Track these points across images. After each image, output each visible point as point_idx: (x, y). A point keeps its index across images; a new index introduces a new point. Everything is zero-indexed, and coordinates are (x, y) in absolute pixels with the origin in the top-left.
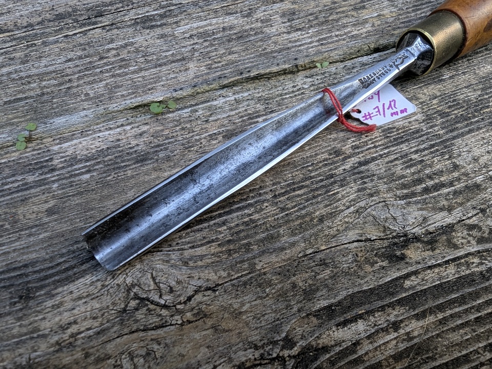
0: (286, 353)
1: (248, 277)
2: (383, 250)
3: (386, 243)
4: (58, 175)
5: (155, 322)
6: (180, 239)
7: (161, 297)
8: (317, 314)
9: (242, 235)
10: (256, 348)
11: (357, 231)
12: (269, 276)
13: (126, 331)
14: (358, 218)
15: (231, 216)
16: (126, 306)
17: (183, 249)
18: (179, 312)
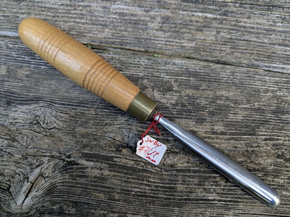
0: (67, 159)
1: (71, 131)
2: (117, 145)
3: (120, 144)
4: (35, 62)
5: (38, 131)
6: (59, 108)
7: (43, 124)
8: (83, 154)
9: (78, 116)
10: (60, 153)
11: (114, 135)
12: (77, 134)
13: (30, 129)
14: (117, 130)
15: (79, 108)
16: (33, 121)
17: (58, 112)
18: (46, 132)
